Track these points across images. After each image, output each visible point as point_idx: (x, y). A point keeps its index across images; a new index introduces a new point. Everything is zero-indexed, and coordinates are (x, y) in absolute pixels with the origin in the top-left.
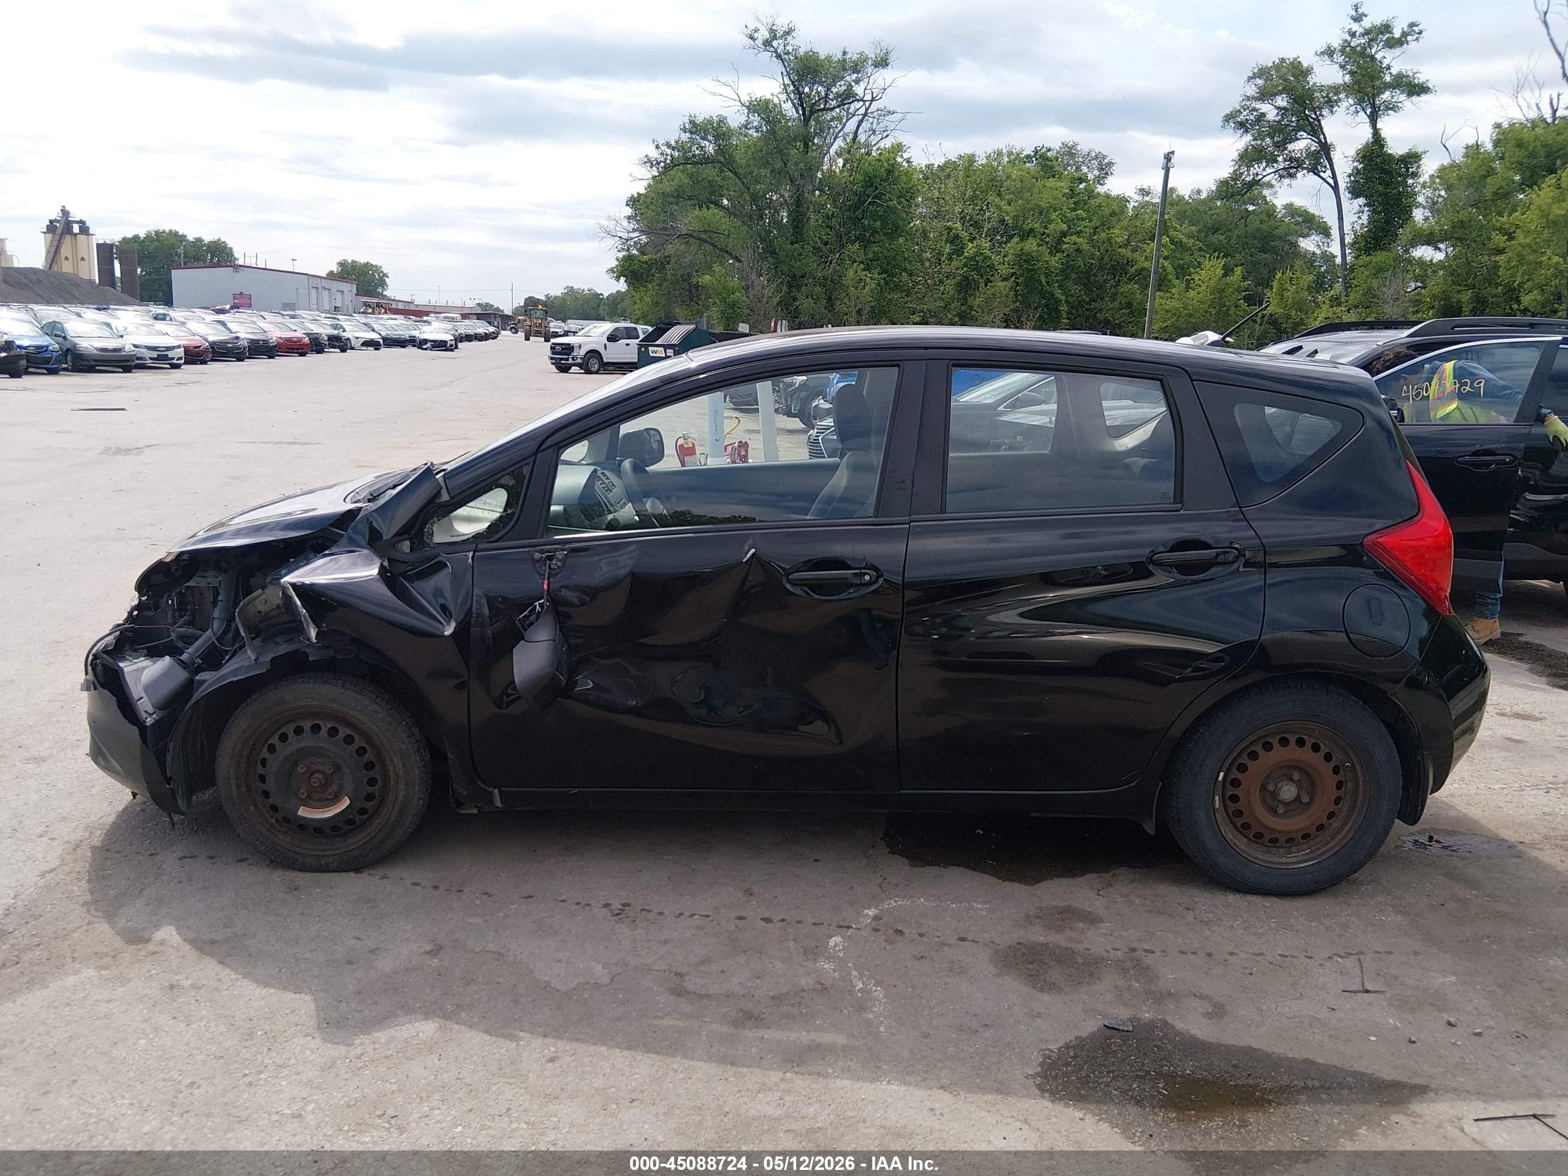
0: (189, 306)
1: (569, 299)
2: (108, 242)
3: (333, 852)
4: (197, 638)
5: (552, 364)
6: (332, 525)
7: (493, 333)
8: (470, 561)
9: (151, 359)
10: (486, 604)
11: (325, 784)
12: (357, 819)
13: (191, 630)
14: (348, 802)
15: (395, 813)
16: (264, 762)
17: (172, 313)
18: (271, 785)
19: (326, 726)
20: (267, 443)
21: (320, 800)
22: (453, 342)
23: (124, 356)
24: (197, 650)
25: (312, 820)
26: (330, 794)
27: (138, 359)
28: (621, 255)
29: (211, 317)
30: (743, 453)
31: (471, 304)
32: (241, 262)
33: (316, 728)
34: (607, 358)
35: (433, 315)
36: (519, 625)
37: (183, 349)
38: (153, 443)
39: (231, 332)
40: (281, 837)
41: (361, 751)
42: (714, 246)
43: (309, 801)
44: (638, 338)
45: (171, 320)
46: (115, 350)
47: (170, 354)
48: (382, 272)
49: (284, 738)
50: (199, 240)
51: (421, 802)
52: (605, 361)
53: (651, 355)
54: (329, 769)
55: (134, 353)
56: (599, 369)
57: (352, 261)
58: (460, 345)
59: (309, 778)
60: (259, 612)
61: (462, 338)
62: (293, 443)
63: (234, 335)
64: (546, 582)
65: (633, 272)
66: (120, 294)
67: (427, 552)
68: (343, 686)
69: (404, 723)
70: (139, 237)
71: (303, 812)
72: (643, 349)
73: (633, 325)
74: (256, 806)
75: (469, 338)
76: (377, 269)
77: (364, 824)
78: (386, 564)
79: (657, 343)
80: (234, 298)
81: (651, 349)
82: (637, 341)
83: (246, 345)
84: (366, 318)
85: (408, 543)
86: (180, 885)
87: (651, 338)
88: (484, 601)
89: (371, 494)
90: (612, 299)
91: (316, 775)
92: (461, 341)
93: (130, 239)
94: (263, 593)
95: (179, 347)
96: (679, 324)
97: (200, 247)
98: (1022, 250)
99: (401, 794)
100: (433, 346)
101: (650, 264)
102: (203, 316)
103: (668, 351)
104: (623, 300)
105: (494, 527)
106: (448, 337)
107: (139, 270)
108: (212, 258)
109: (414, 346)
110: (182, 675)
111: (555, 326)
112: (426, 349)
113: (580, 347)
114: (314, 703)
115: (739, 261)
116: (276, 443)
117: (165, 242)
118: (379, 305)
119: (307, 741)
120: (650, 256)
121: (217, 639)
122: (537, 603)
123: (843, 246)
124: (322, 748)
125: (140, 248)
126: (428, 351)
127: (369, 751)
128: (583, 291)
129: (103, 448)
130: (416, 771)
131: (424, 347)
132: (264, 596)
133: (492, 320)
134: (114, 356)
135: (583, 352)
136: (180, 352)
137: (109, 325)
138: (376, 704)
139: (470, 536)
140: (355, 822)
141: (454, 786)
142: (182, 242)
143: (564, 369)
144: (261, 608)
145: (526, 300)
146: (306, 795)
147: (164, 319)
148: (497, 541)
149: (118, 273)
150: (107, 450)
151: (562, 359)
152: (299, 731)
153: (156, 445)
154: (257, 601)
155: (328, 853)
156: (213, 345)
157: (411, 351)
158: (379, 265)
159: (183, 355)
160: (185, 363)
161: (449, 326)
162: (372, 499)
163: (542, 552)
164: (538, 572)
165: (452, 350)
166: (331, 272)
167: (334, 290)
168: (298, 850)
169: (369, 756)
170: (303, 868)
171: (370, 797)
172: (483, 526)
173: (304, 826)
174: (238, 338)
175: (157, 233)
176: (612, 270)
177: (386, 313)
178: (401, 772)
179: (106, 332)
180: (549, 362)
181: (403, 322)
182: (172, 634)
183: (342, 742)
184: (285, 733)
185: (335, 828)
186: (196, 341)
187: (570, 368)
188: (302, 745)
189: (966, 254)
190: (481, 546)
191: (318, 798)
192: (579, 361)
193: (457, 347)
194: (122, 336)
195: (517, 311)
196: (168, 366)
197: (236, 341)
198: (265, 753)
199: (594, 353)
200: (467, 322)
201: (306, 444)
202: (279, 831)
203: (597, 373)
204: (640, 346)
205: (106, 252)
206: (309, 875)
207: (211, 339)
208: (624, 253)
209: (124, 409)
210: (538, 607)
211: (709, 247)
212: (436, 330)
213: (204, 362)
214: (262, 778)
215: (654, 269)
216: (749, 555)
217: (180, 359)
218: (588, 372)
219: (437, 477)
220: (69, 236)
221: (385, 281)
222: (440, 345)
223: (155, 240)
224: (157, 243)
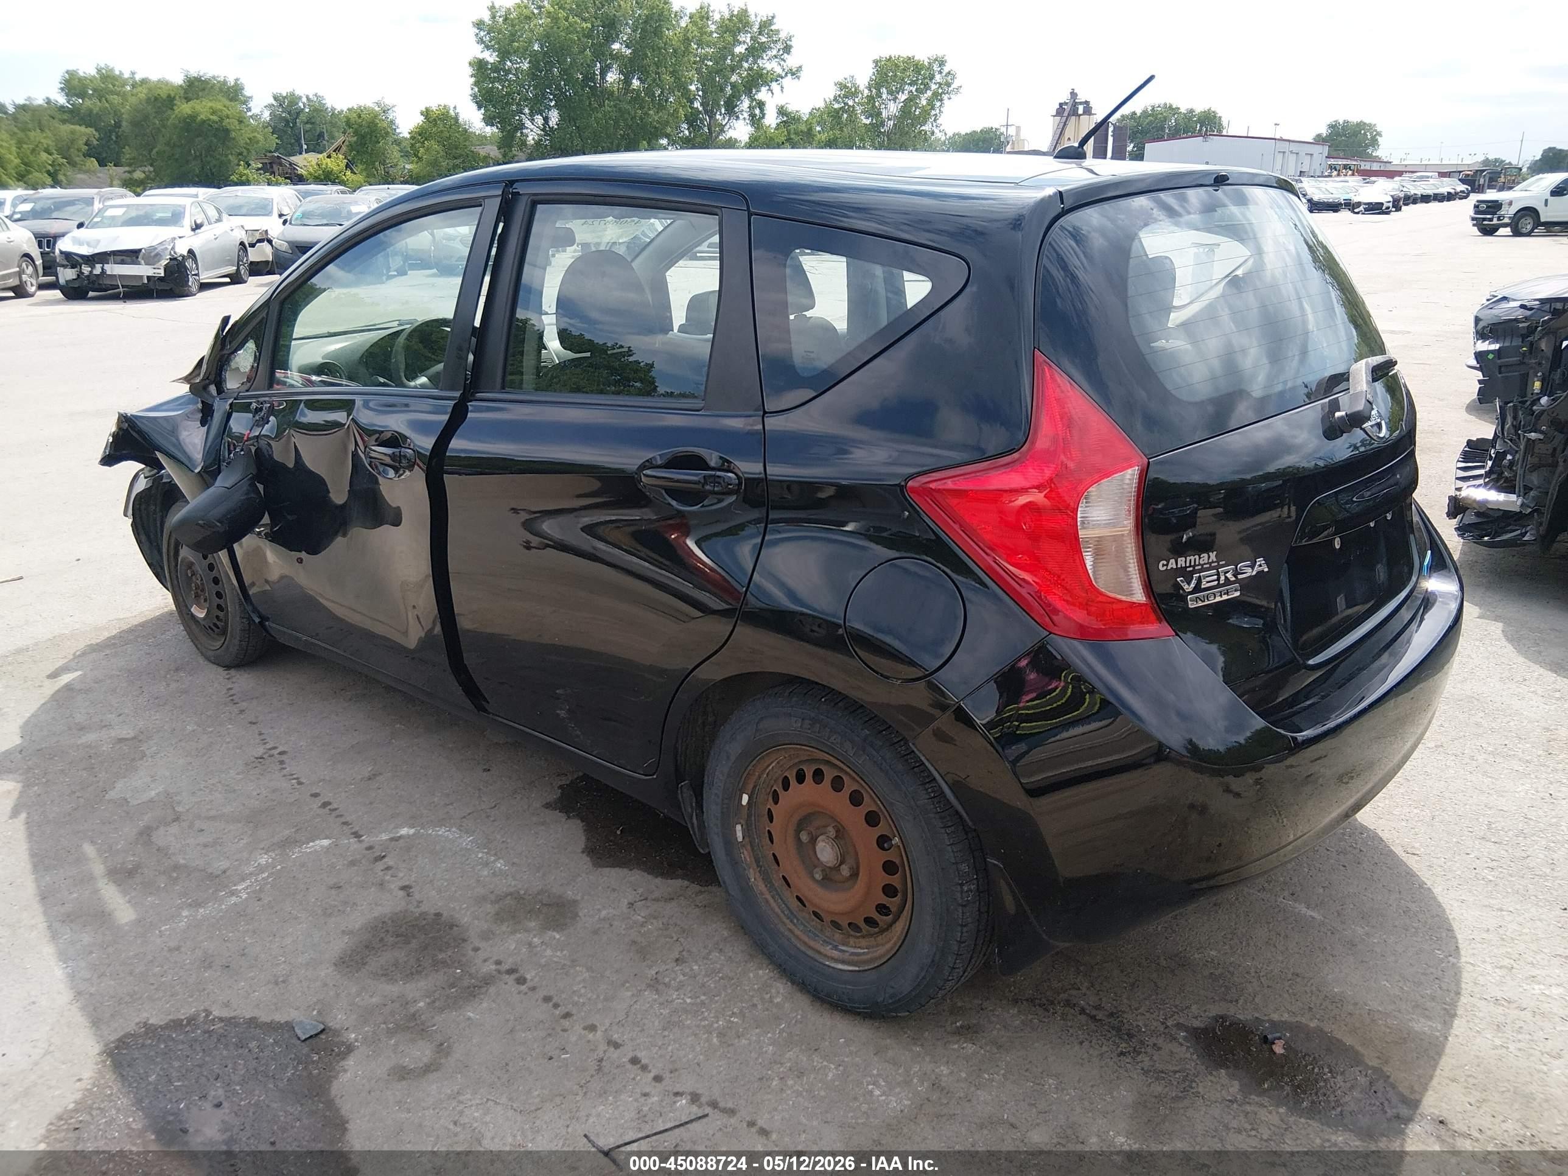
5: (1477, 225)
7: (1462, 192)
8: (228, 407)
14: (207, 609)
25: (198, 617)
32: (1228, 132)
34: (1542, 217)
41: (211, 567)
43: (198, 601)
48: (1376, 131)
50: (1192, 111)
52: (1539, 220)
54: (200, 579)
56: (1533, 229)
57: (1345, 122)
71: (194, 610)
76: (1370, 127)
84: (1316, 181)
97: (1190, 118)
100: (1366, 210)
106: (1385, 199)
107: (1131, 146)
108: (1201, 129)
112: (1358, 213)
113: (1510, 204)
125: (1136, 124)
126: (1360, 215)
127: (215, 567)
131: (1356, 210)
135: (1511, 210)
140: (219, 626)
142: (1174, 115)
143: (1490, 231)
148: (248, 390)
151: (1489, 220)
157: (1345, 214)
158: (1373, 123)
165: (1387, 213)
166: (1319, 136)
167: (1302, 154)
169: (215, 572)
171: (220, 608)
173: (198, 621)
177: (1353, 175)
180: (1471, 222)
185: (211, 629)
187: (1497, 230)
192: (1507, 220)
199: (1528, 211)
203: (1528, 235)
212: (1372, 192)
220: (1073, 118)
221: (1377, 140)
222: (1375, 208)
223: (1150, 115)
224: (1151, 118)
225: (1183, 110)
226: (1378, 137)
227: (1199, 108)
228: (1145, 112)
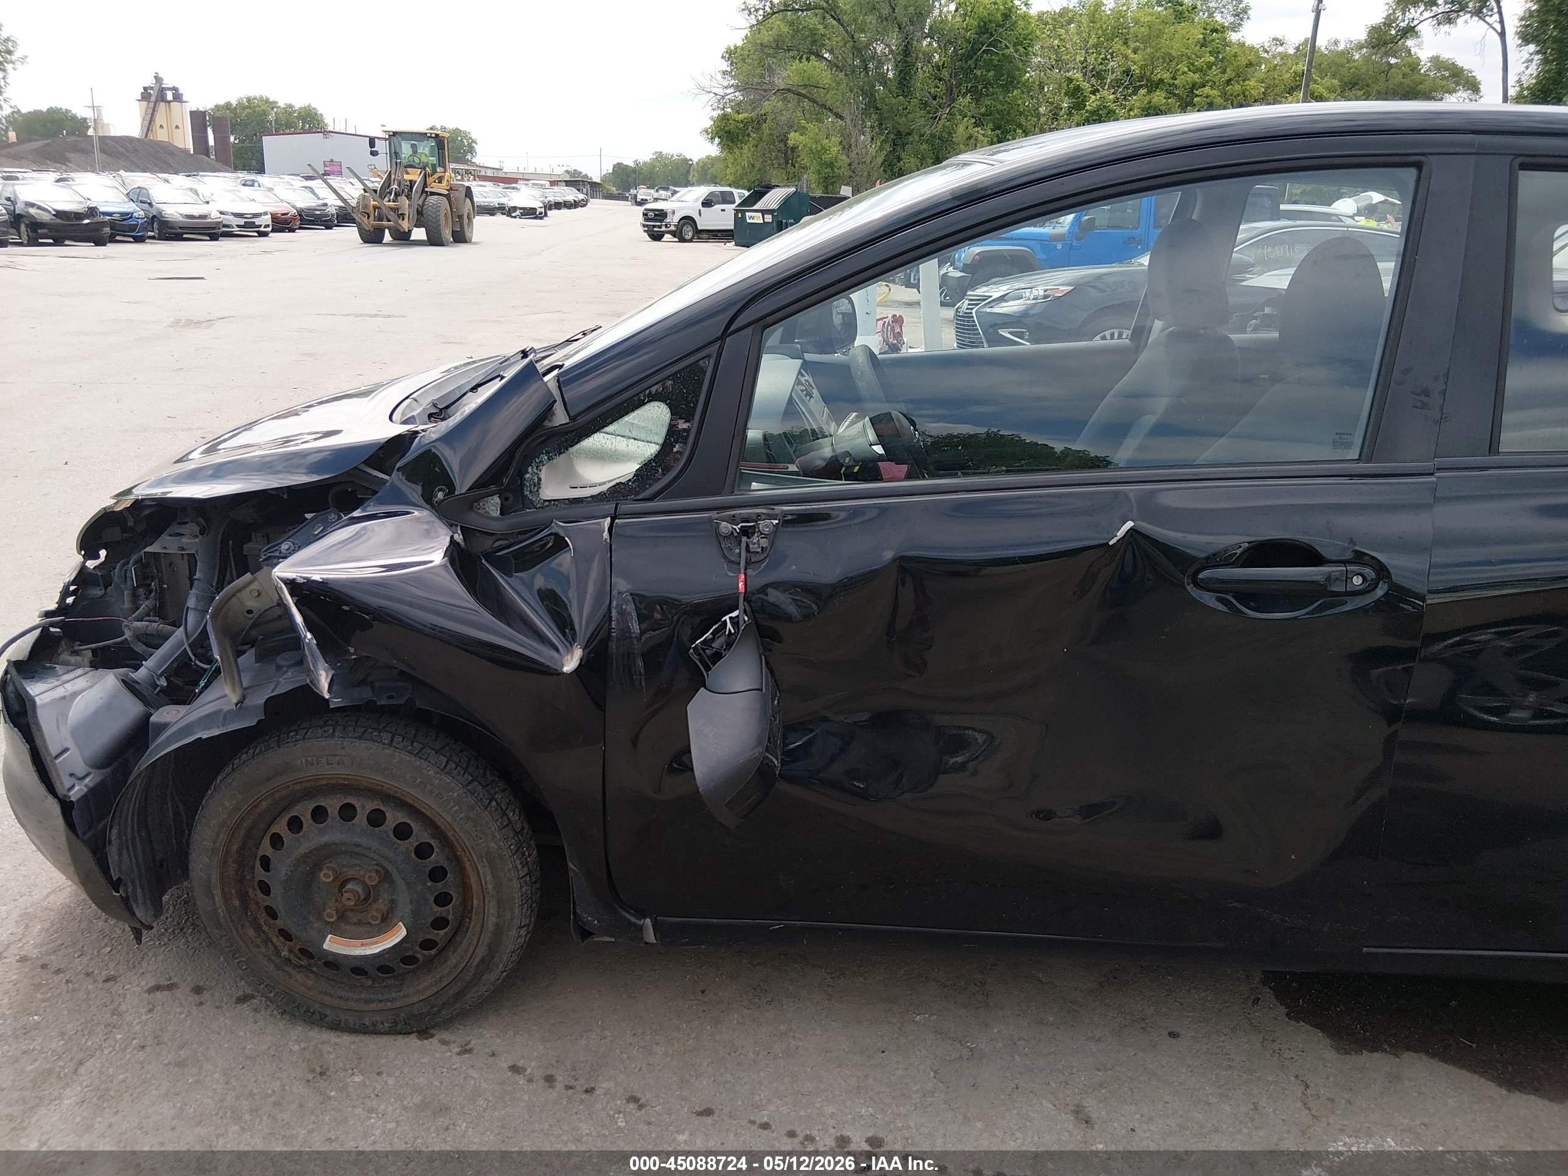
0: (278, 173)
1: (658, 164)
2: (201, 109)
3: (381, 1006)
4: (166, 638)
5: (645, 231)
6: (369, 462)
7: (583, 200)
8: (606, 534)
9: (238, 226)
10: (634, 615)
11: (366, 899)
12: (418, 956)
13: (156, 626)
14: (403, 932)
15: (482, 951)
16: (266, 863)
17: (260, 178)
18: (277, 899)
19: (364, 807)
20: (348, 315)
21: (359, 923)
22: (543, 210)
23: (210, 223)
24: (160, 664)
25: (346, 957)
26: (374, 918)
27: (225, 226)
28: (716, 114)
29: (299, 182)
30: (898, 330)
31: (559, 171)
32: (330, 128)
33: (347, 813)
34: (702, 226)
35: (521, 182)
36: (695, 658)
37: (270, 216)
38: (227, 315)
39: (319, 199)
40: (299, 977)
41: (423, 851)
42: (814, 101)
43: (344, 925)
44: (734, 202)
45: (259, 186)
46: (201, 217)
47: (257, 221)
48: (471, 138)
49: (295, 825)
50: (290, 106)
51: (523, 932)
52: (700, 228)
53: (748, 221)
54: (372, 879)
55: (220, 220)
56: (693, 236)
58: (549, 213)
59: (340, 891)
60: (250, 612)
61: (551, 205)
62: (376, 316)
63: (321, 202)
64: (743, 576)
65: (729, 132)
66: (214, 162)
67: (529, 516)
68: (390, 745)
69: (494, 803)
70: (231, 105)
71: (332, 944)
72: (740, 215)
73: (728, 189)
74: (258, 928)
75: (558, 206)
76: (466, 135)
77: (430, 964)
78: (459, 537)
79: (755, 207)
80: (325, 166)
81: (747, 214)
82: (733, 206)
83: (335, 212)
85: (496, 499)
86: (141, 1055)
87: (749, 202)
88: (630, 608)
89: (435, 405)
90: (701, 164)
91: (349, 886)
92: (550, 209)
93: (222, 107)
94: (255, 579)
95: (266, 214)
96: (778, 186)
97: (290, 114)
98: (1150, 102)
99: (492, 920)
100: (522, 214)
101: (746, 123)
102: (291, 182)
103: (766, 216)
104: (713, 165)
105: (647, 472)
106: (537, 204)
107: (232, 138)
108: (303, 126)
109: (503, 214)
110: (133, 708)
111: (642, 193)
112: (515, 217)
113: (674, 212)
114: (343, 772)
115: (841, 118)
116: (357, 316)
117: (257, 109)
118: (468, 172)
119: (333, 833)
120: (746, 115)
121: (190, 646)
122: (727, 618)
123: (954, 100)
124: (359, 845)
125: (233, 116)
126: (518, 219)
127: (436, 850)
128: (672, 156)
129: (172, 320)
130: (515, 884)
131: (513, 215)
132: (255, 586)
133: (581, 187)
134: (199, 223)
135: (676, 219)
136: (267, 220)
137: (196, 193)
138: (449, 773)
139: (604, 488)
140: (418, 960)
141: (578, 911)
142: (273, 109)
143: (656, 237)
144: (251, 604)
145: (614, 166)
146: (335, 918)
147: (253, 185)
148: (650, 499)
149: (211, 142)
150: (177, 322)
151: (654, 226)
152: (319, 814)
153: (228, 317)
154: (245, 594)
155: (373, 1006)
156: (301, 213)
157: (500, 218)
158: (468, 131)
159: (270, 222)
160: (273, 231)
161: (537, 192)
162: (438, 413)
163: (733, 520)
164: (725, 557)
165: (541, 218)
168: (327, 999)
169: (436, 858)
170: (336, 1027)
171: (440, 923)
172: (626, 470)
173: (333, 963)
174: (325, 205)
175: (249, 100)
176: (706, 131)
177: (475, 180)
178: (490, 887)
179: (190, 197)
180: (641, 229)
181: (491, 189)
182: (126, 630)
183: (392, 836)
184: (296, 817)
185: (384, 969)
186: (280, 208)
187: (663, 236)
188: (326, 839)
189: (1088, 108)
190: (624, 507)
191: (355, 920)
192: (673, 228)
193: (546, 215)
194: (208, 203)
195: (605, 178)
196: (256, 234)
197: (323, 208)
198: (266, 848)
199: (688, 220)
200: (556, 189)
201: (389, 316)
202: (295, 966)
203: (690, 241)
204: (737, 211)
205: (199, 119)
206: (346, 1039)
207: (301, 205)
208: (720, 112)
209: (203, 278)
210: (729, 625)
211: (806, 103)
212: (524, 197)
213: (292, 230)
214: (265, 889)
215: (750, 128)
216: (1121, 533)
217: (267, 226)
218: (682, 240)
219: (546, 379)
220: (163, 104)
221: (473, 147)
222: (529, 213)
223: (247, 107)
224: (249, 110)
225: (281, 104)
226: (474, 144)
227: (298, 104)
228: (240, 104)
